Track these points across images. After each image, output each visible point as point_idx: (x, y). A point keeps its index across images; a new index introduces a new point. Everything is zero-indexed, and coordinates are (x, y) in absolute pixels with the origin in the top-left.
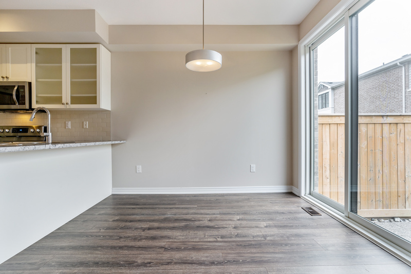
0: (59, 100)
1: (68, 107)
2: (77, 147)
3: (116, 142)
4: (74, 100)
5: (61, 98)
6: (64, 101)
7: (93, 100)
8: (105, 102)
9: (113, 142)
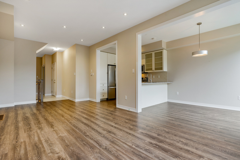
0: (151, 69)
1: (154, 71)
2: (158, 84)
3: (169, 83)
4: (156, 69)
5: (152, 68)
6: (153, 70)
7: (162, 69)
8: (165, 69)
9: (168, 83)
